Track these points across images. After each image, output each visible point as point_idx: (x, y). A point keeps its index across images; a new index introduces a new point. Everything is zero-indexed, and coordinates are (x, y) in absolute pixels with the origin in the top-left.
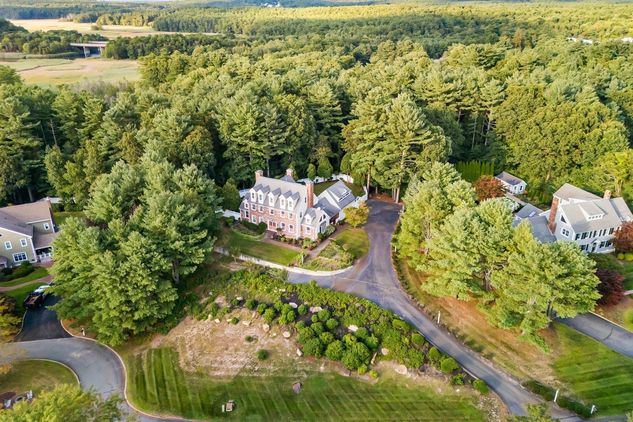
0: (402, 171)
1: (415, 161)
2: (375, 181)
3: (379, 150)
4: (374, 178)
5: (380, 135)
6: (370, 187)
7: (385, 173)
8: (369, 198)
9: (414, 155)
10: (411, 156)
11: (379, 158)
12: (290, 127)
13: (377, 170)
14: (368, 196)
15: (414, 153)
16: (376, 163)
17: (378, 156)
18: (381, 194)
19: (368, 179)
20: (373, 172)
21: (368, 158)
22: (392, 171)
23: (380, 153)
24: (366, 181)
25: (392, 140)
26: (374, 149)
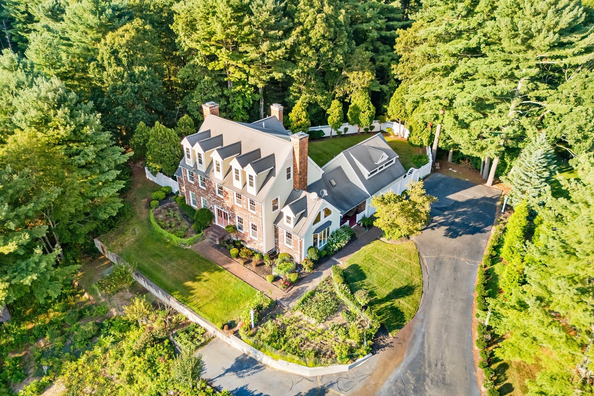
0: (511, 124)
1: (544, 104)
2: (449, 138)
3: (466, 76)
4: (448, 132)
5: (473, 44)
6: (439, 149)
7: (473, 125)
8: (434, 170)
9: (543, 89)
10: (537, 93)
11: (464, 93)
12: (299, 29)
13: (456, 118)
14: (433, 166)
15: (542, 86)
16: (456, 103)
17: (462, 89)
18: (458, 162)
19: (437, 135)
20: (448, 121)
21: (441, 93)
22: (488, 121)
23: (467, 83)
24: (432, 137)
25: (500, 54)
26: (457, 73)
